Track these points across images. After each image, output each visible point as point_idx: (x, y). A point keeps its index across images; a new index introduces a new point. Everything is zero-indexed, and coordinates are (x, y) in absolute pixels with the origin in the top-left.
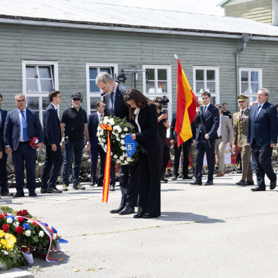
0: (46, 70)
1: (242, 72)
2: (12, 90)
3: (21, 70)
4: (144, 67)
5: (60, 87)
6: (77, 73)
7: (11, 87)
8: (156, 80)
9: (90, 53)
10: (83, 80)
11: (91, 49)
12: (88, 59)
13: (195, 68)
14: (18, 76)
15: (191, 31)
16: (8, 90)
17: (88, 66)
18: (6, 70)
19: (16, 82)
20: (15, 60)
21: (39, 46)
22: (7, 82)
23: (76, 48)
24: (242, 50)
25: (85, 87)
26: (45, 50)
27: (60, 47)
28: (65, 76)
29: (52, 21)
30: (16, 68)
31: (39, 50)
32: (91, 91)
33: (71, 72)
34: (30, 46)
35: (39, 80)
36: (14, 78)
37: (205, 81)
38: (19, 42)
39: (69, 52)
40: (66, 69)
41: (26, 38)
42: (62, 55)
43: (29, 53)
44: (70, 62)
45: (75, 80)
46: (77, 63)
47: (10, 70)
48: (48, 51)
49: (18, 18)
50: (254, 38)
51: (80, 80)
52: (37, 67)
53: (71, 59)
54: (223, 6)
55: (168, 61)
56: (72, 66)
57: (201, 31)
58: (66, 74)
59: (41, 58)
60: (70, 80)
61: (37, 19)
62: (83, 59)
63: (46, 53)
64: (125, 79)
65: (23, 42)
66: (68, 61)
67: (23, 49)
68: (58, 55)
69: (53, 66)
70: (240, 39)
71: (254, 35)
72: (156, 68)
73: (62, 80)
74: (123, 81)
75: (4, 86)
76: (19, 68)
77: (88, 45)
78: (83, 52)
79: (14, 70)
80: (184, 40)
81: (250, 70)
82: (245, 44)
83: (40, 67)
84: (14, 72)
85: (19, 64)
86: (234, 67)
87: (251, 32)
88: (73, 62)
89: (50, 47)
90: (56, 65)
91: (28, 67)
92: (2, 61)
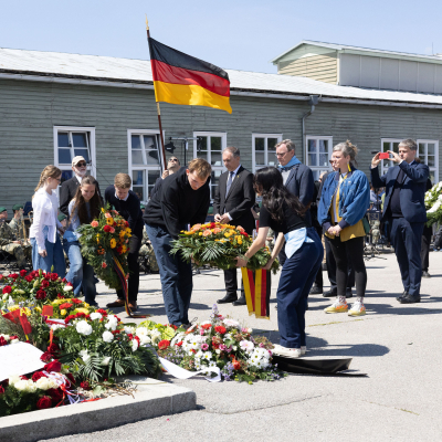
0: (80, 137)
1: (309, 141)
2: (42, 162)
3: (52, 138)
4: (196, 134)
6: (117, 141)
7: (41, 158)
8: (209, 150)
9: (132, 117)
10: (124, 150)
11: (133, 112)
12: (130, 125)
13: (254, 136)
14: (48, 144)
15: (250, 90)
16: (38, 161)
17: (130, 132)
18: (34, 137)
19: (46, 152)
20: (45, 125)
21: (73, 109)
22: (35, 152)
23: (117, 111)
24: (310, 114)
25: (126, 158)
26: (80, 114)
27: (98, 110)
28: (103, 145)
29: (89, 78)
30: (46, 135)
31: (73, 114)
32: (134, 162)
33: (110, 141)
34: (62, 108)
35: (72, 149)
36: (44, 148)
37: (266, 151)
38: (50, 104)
39: (108, 116)
40: (105, 137)
41: (58, 99)
42: (99, 119)
43: (61, 117)
44: (108, 128)
45: (114, 150)
46: (118, 129)
47: (39, 137)
48: (85, 115)
49: (50, 75)
50: (325, 100)
51: (121, 150)
52: (71, 135)
53: (110, 124)
54: (276, 62)
55: (223, 128)
56: (111, 133)
57: (262, 91)
58: (105, 143)
59: (75, 124)
60: (109, 150)
61: (72, 77)
62: (123, 125)
63: (82, 117)
64: (174, 148)
65: (54, 103)
66: (106, 126)
67: (55, 112)
68: (95, 119)
69: (89, 133)
70: (308, 101)
71: (323, 96)
72: (209, 135)
73: (100, 149)
74: (171, 151)
75: (32, 156)
76: (49, 135)
78: (124, 116)
79: (43, 138)
80: (242, 102)
81: (318, 139)
82: (313, 107)
83: (73, 134)
84: (45, 140)
85: (50, 130)
86: (299, 135)
87: (321, 93)
88: (113, 129)
89: (87, 110)
90: (93, 131)
91: (60, 134)
92: (30, 127)
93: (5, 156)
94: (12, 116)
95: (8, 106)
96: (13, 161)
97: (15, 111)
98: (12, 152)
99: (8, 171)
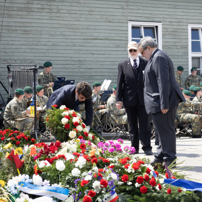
0: (150, 31)
2: (118, 49)
3: (127, 31)
5: (164, 46)
6: (180, 34)
7: (118, 46)
10: (185, 41)
11: (193, 11)
12: (190, 21)
14: (124, 36)
16: (115, 49)
17: (190, 27)
18: (113, 30)
19: (122, 42)
20: (122, 21)
21: (145, 8)
22: (113, 41)
23: (180, 10)
25: (187, 47)
26: (150, 12)
27: (165, 9)
28: (168, 37)
30: (122, 28)
31: (145, 12)
32: (193, 51)
33: (174, 33)
34: (136, 8)
36: (121, 38)
38: (126, 4)
39: (173, 13)
40: (170, 30)
41: (132, 1)
42: (165, 16)
43: (135, 15)
44: (173, 24)
45: (177, 40)
46: (180, 24)
47: (117, 30)
48: (153, 12)
51: (183, 41)
52: (143, 28)
53: (174, 20)
56: (175, 27)
58: (169, 34)
59: (146, 20)
60: (173, 40)
62: (185, 21)
63: (151, 14)
65: (129, 4)
66: (171, 22)
67: (130, 11)
68: (162, 16)
69: (157, 27)
73: (165, 40)
75: (111, 45)
76: (125, 29)
77: (190, 7)
78: (186, 14)
79: (120, 30)
83: (145, 28)
84: (121, 32)
85: (125, 25)
88: (176, 24)
89: (155, 9)
90: (160, 26)
91: (133, 27)
92: (110, 22)
93: (90, 45)
94: (95, 13)
95: (92, 5)
96: (95, 49)
97: (98, 9)
98: (94, 41)
99: (91, 56)
